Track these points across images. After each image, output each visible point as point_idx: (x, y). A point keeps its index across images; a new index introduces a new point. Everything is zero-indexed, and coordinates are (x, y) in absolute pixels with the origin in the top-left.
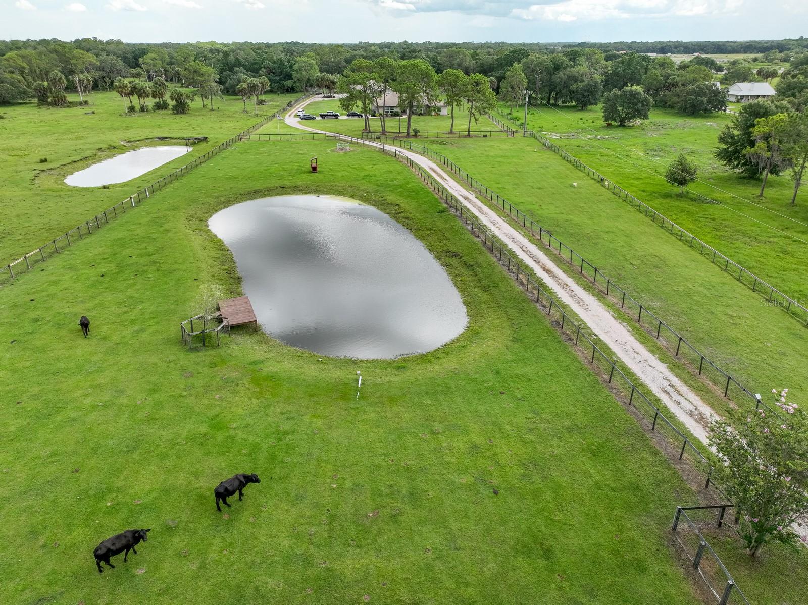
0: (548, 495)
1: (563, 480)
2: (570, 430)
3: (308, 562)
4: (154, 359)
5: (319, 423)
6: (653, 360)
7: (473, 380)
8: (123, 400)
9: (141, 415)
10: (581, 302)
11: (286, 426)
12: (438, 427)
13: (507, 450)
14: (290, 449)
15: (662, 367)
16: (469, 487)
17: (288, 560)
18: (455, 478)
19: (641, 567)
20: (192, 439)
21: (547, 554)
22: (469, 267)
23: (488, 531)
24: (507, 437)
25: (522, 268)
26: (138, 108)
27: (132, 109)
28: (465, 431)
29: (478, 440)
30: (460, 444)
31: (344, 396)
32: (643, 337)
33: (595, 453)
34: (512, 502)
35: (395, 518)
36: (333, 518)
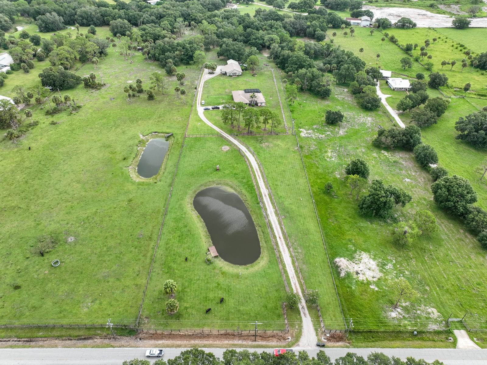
0: (268, 298)
1: (271, 296)
2: (274, 286)
3: (236, 308)
4: (202, 267)
5: (234, 284)
6: (292, 269)
7: (260, 273)
8: (201, 278)
9: (206, 282)
10: (284, 251)
11: (229, 285)
12: (253, 285)
13: (264, 290)
14: (231, 289)
15: (293, 271)
16: (257, 297)
17: (234, 308)
18: (255, 295)
19: (277, 309)
20: (215, 287)
21: (266, 307)
23: (259, 304)
24: (264, 287)
25: (275, 237)
26: (132, 94)
28: (258, 286)
29: (259, 288)
30: (257, 289)
31: (238, 278)
32: (293, 263)
33: (277, 291)
34: (263, 299)
35: (247, 302)
36: (239, 302)
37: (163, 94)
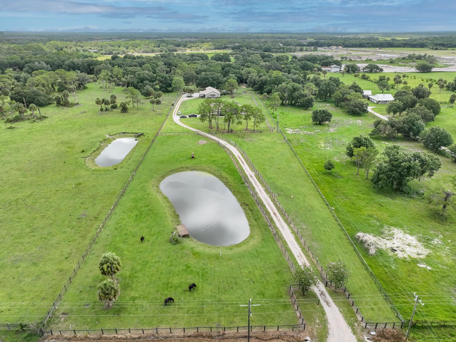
0: (265, 283)
1: (269, 279)
2: (272, 267)
3: (215, 297)
4: (165, 248)
5: (212, 266)
6: (298, 247)
7: (250, 253)
8: (162, 260)
9: (168, 264)
10: (282, 227)
11: (204, 267)
12: (241, 267)
13: (257, 273)
14: (206, 273)
15: (299, 249)
16: (248, 281)
17: (211, 297)
18: (245, 279)
19: (281, 297)
20: (183, 270)
21: (263, 295)
22: (251, 210)
23: (252, 290)
24: (257, 269)
25: (268, 213)
26: (104, 109)
27: (102, 110)
28: (248, 268)
29: (251, 270)
30: (246, 271)
31: (217, 258)
32: (297, 239)
33: (277, 273)
34: (257, 284)
35: (232, 288)
36: (219, 288)
37: (138, 109)
